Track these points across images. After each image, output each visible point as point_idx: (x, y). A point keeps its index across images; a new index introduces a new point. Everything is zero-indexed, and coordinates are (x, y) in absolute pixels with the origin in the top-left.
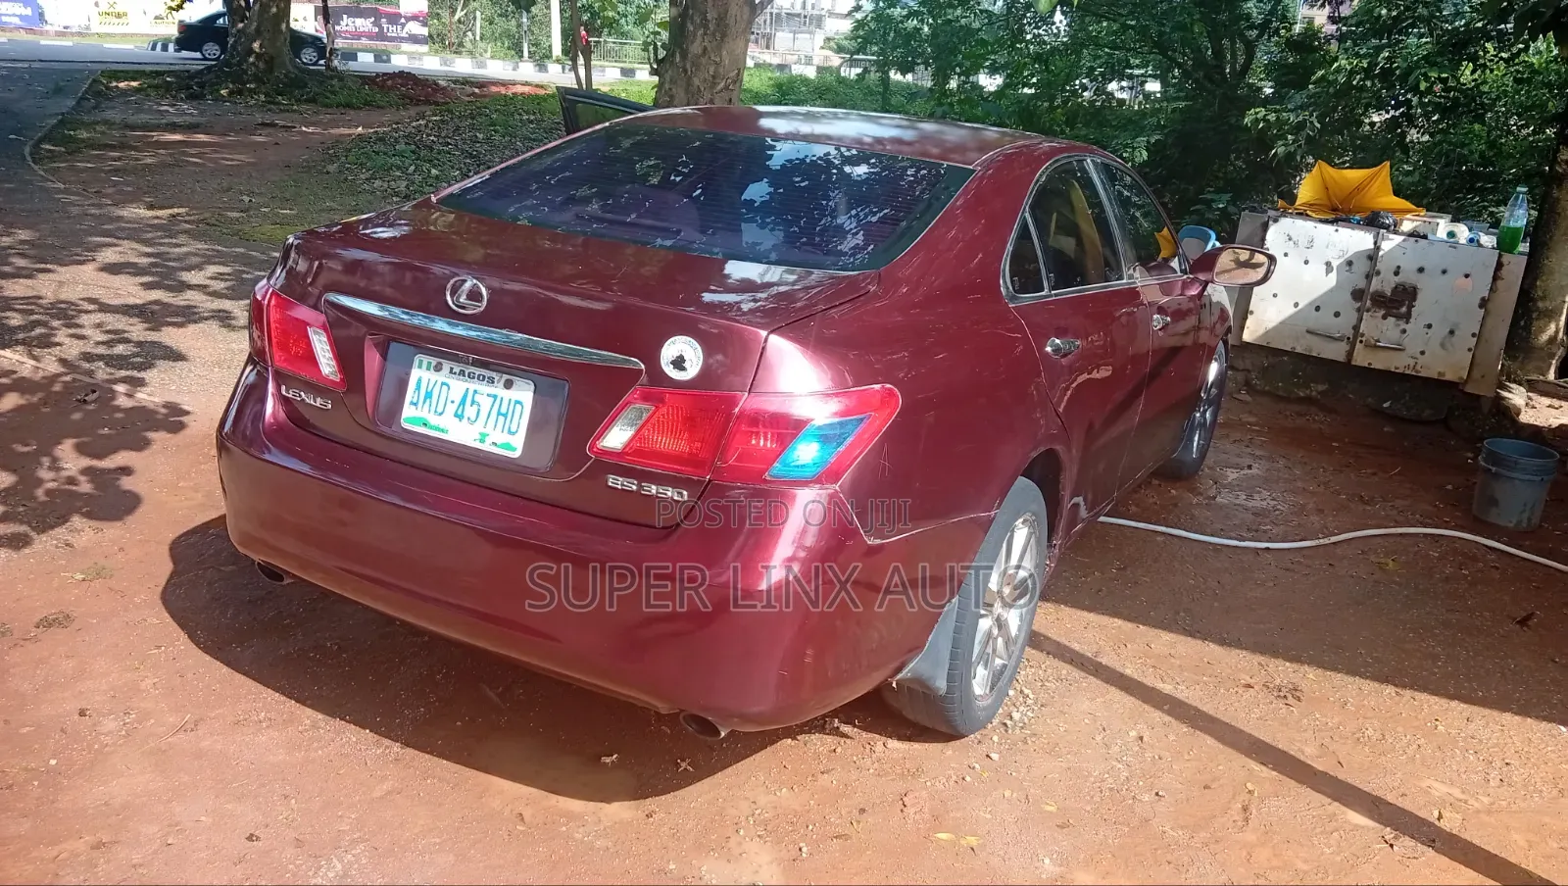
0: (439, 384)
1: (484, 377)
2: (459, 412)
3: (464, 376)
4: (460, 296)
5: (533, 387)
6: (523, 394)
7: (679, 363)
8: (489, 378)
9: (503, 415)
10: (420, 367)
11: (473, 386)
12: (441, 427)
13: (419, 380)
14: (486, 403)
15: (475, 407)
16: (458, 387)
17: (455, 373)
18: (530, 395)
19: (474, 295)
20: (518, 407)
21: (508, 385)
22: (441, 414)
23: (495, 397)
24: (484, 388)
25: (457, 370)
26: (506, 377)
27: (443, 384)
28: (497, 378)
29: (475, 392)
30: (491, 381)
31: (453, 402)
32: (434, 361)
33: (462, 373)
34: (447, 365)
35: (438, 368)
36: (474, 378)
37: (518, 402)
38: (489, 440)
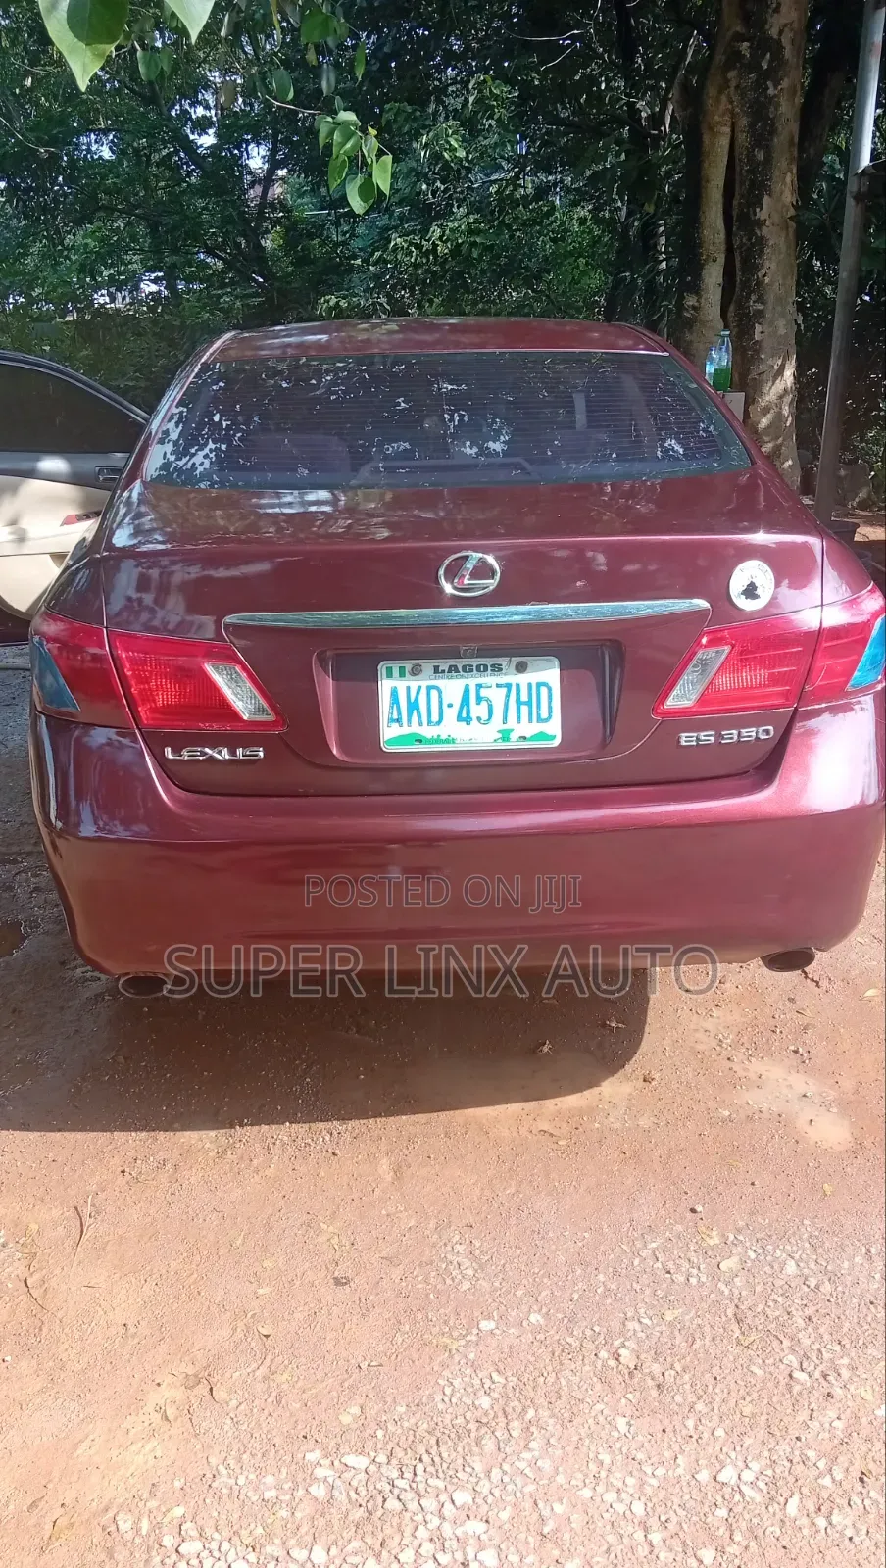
0: (424, 691)
1: (486, 667)
2: (464, 715)
3: (457, 671)
4: (464, 576)
5: (556, 662)
6: (548, 675)
7: (750, 592)
8: (492, 666)
9: (525, 703)
10: (390, 675)
11: (473, 682)
12: (444, 737)
13: (394, 693)
14: (497, 696)
15: (484, 704)
16: (453, 688)
17: (443, 672)
18: (557, 671)
19: (483, 571)
20: (544, 691)
21: (521, 668)
22: (439, 723)
23: (508, 686)
24: (490, 679)
25: (444, 667)
26: (515, 660)
27: (429, 688)
28: (504, 664)
29: (479, 686)
30: (497, 669)
31: (450, 705)
32: (408, 665)
33: (453, 669)
34: (428, 666)
35: (416, 672)
36: (471, 671)
37: (539, 685)
38: (514, 736)
